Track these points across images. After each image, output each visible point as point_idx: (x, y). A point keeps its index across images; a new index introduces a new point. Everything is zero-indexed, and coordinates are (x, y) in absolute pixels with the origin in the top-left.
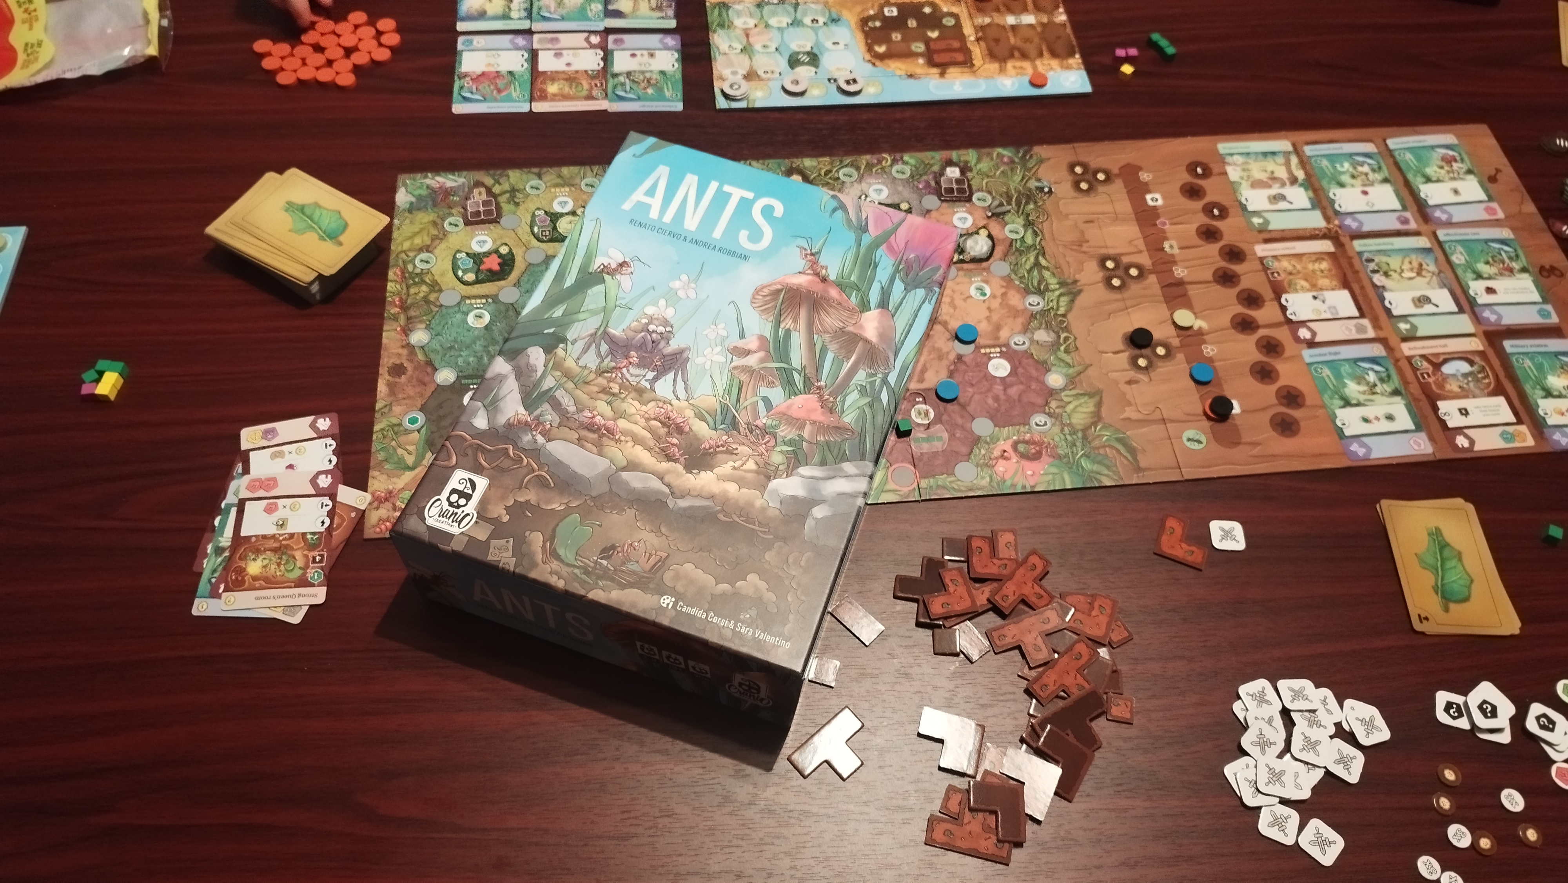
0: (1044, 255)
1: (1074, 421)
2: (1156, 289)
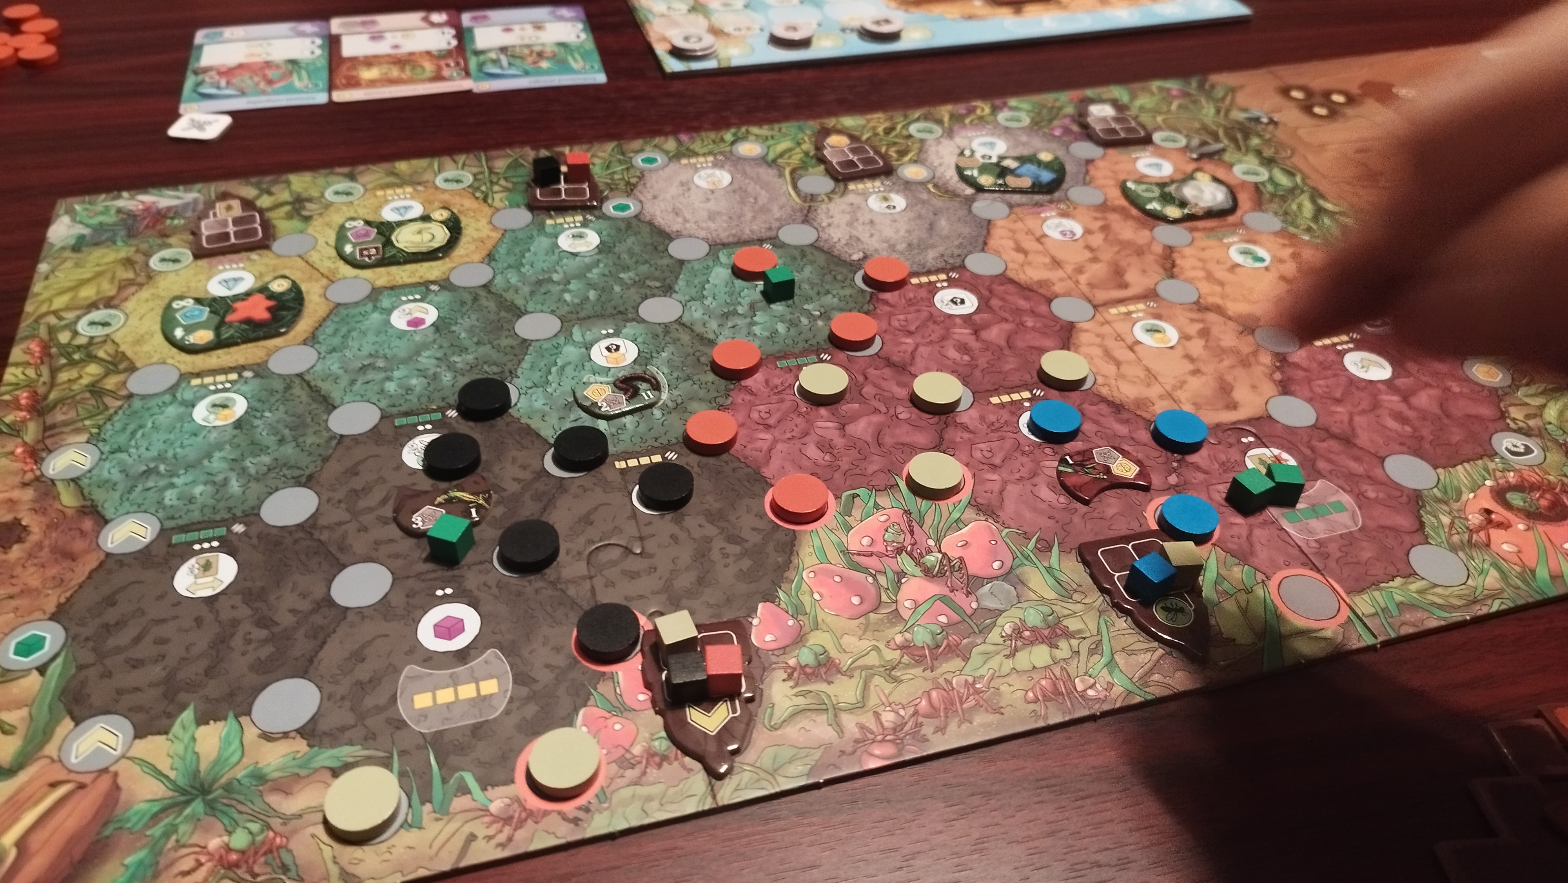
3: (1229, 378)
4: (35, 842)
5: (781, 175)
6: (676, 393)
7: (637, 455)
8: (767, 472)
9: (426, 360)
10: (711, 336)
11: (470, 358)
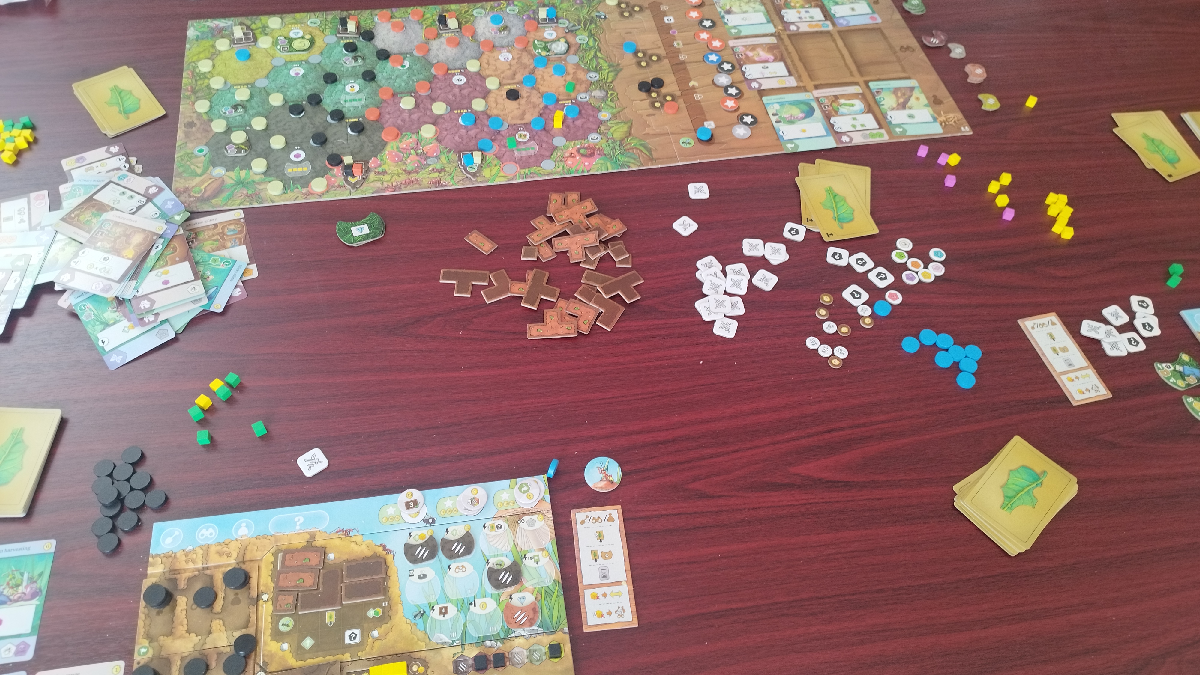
0: (600, 51)
1: (615, 136)
2: (668, 66)
3: (527, 111)
4: (208, 188)
5: (422, 28)
6: (367, 102)
7: (352, 118)
8: (385, 126)
9: (299, 86)
10: (382, 85)
11: (311, 86)
